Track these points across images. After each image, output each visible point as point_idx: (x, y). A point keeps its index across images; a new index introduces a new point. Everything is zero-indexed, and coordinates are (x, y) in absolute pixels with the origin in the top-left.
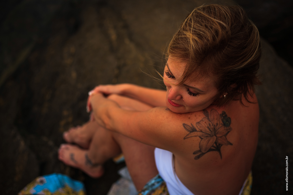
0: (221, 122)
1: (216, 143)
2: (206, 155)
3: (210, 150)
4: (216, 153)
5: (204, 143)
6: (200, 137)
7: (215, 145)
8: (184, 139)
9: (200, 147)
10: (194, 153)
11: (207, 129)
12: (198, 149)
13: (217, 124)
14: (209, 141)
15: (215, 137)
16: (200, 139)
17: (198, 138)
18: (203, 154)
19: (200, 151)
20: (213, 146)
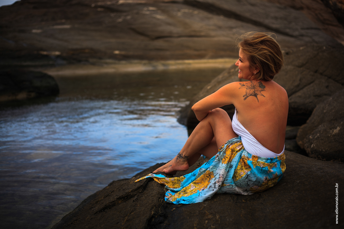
0: (258, 85)
1: (254, 92)
2: (249, 97)
3: (251, 95)
4: (254, 97)
5: (248, 91)
6: (246, 88)
7: (253, 93)
8: (239, 89)
9: (246, 93)
10: (243, 97)
11: (250, 86)
12: (245, 94)
13: (256, 85)
14: (251, 90)
15: (254, 90)
16: (246, 89)
17: (245, 88)
18: (248, 97)
19: (246, 95)
20: (252, 93)
